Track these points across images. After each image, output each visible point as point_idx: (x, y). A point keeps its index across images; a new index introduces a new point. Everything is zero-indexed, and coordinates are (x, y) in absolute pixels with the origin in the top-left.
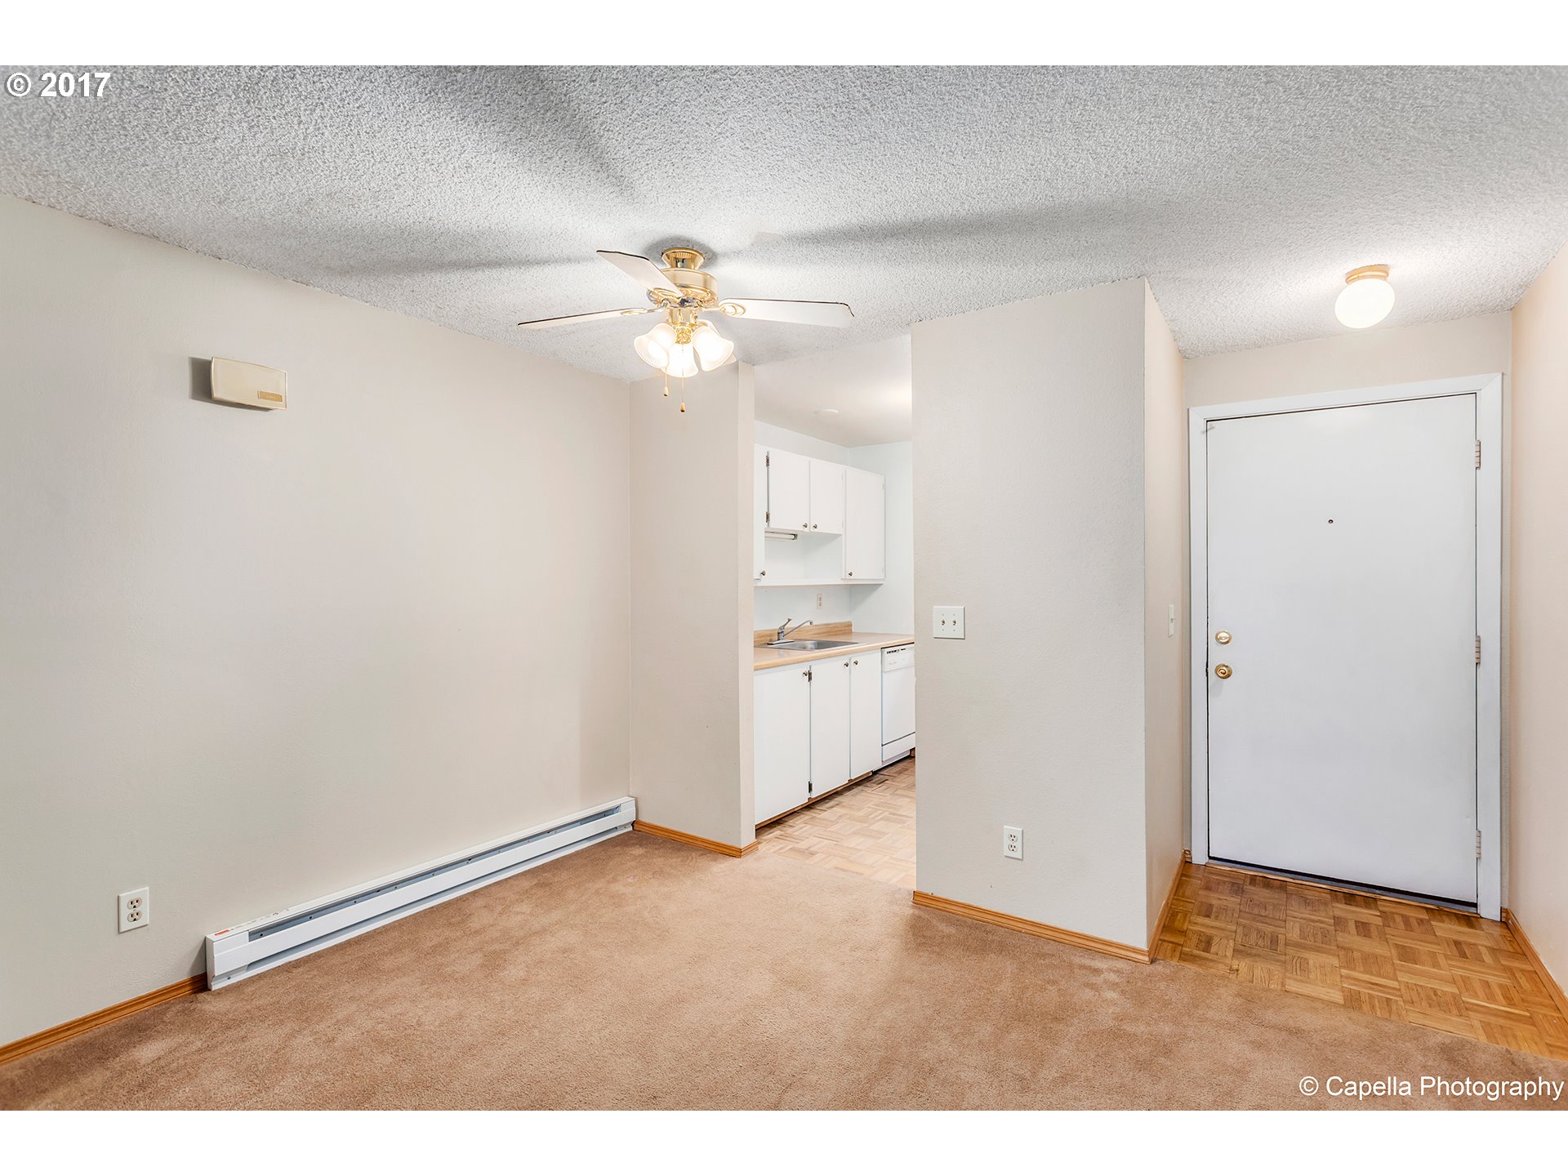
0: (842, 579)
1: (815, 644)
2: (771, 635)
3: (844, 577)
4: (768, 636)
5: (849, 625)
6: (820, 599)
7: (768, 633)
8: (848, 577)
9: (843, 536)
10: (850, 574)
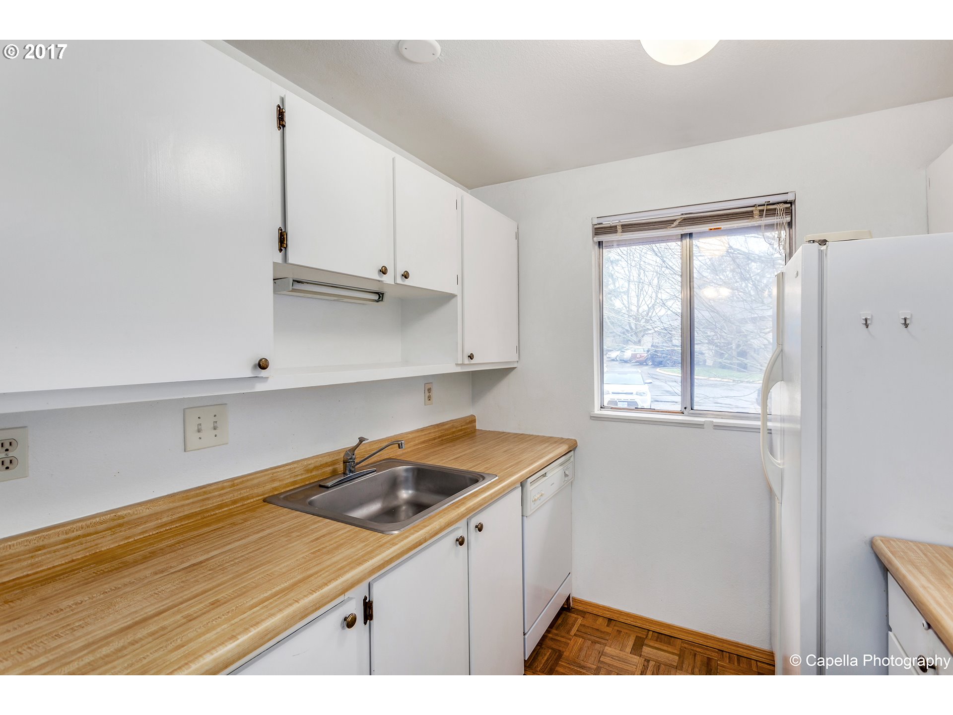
0: (457, 365)
1: (413, 470)
2: (334, 463)
3: (460, 362)
4: (327, 465)
5: (472, 420)
6: (429, 390)
7: (329, 459)
8: (467, 361)
9: (459, 298)
10: (471, 357)
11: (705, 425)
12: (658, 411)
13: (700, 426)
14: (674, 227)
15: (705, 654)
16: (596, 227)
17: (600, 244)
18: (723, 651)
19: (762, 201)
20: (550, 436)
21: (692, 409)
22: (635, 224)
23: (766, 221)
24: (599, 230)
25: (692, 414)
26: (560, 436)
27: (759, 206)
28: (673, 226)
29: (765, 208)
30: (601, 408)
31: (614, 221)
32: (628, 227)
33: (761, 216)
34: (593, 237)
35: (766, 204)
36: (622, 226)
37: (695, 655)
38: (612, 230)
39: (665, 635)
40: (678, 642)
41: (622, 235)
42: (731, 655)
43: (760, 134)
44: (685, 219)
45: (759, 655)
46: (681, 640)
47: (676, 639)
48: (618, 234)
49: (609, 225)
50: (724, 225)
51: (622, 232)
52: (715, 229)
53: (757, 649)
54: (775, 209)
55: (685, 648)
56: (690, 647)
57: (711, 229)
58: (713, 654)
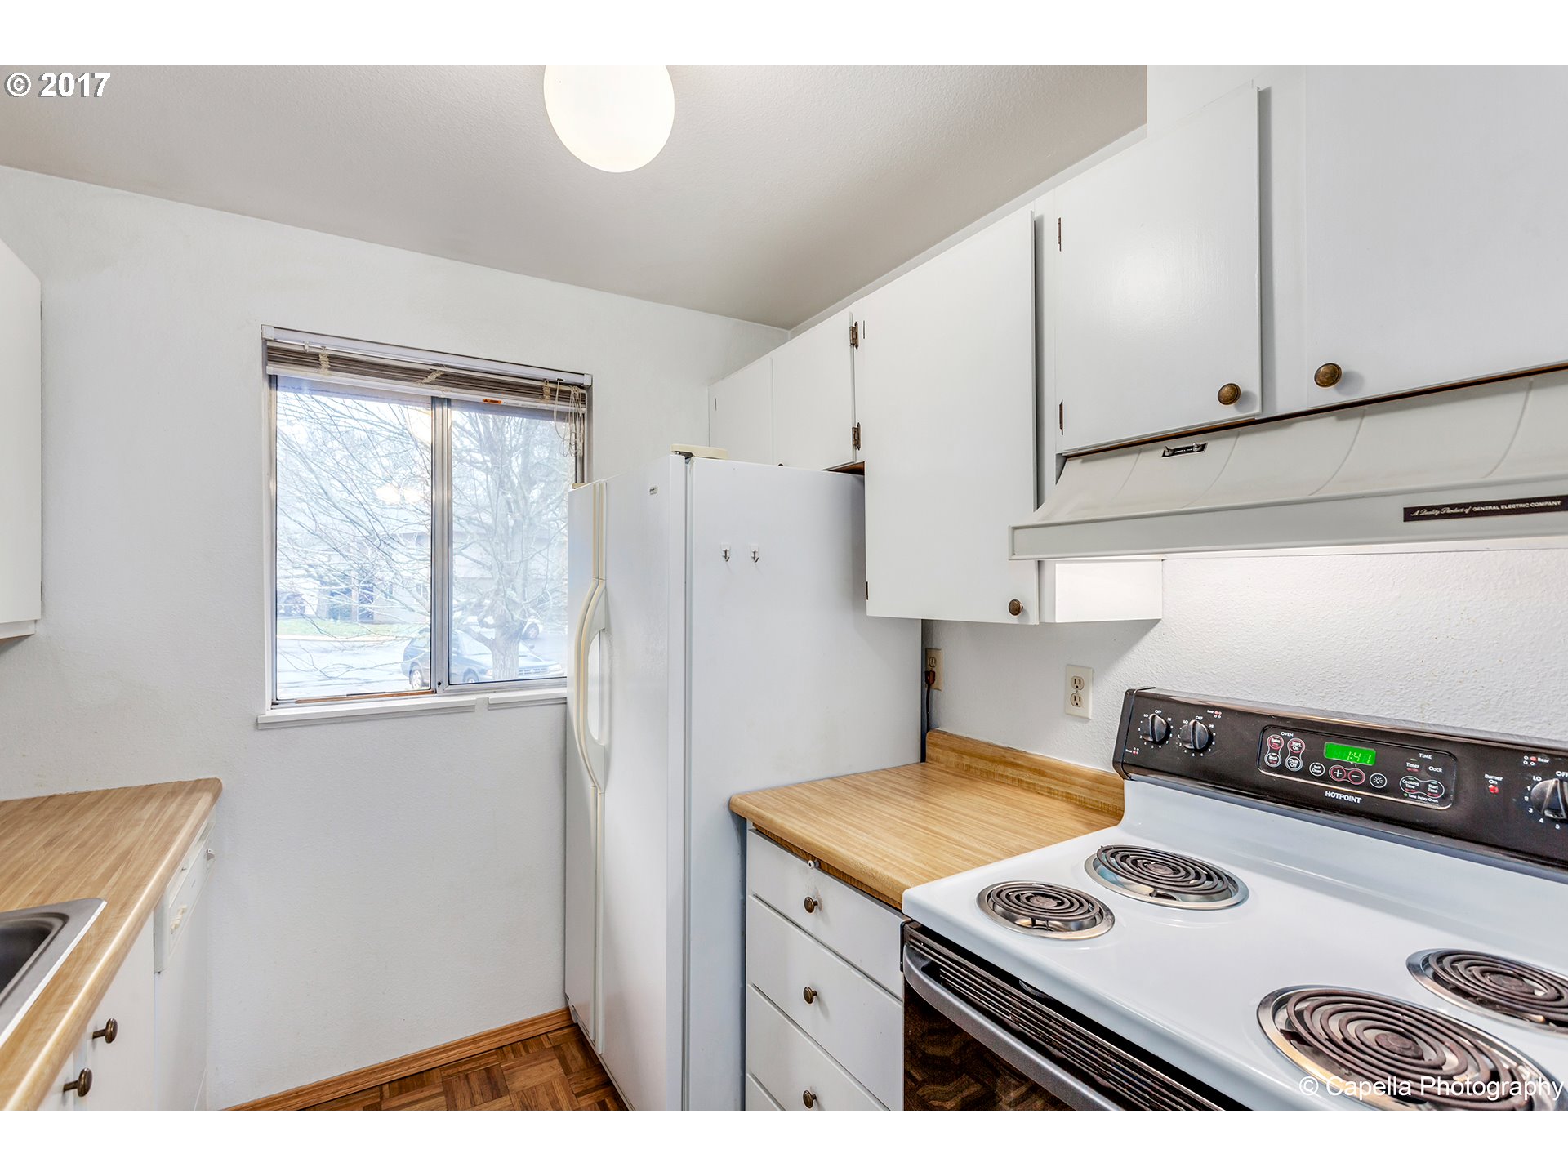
11: (476, 707)
12: (392, 696)
13: (468, 708)
14: (428, 383)
15: (480, 1066)
16: (269, 344)
17: (273, 380)
18: (501, 1047)
19: (554, 376)
20: (144, 784)
21: (450, 684)
22: (357, 361)
23: (559, 406)
24: (275, 354)
25: (450, 691)
26: (174, 779)
27: (550, 382)
28: (428, 380)
29: (558, 387)
30: (273, 704)
31: (313, 343)
32: (340, 363)
33: (553, 397)
34: (265, 366)
35: (559, 382)
36: (331, 357)
37: (467, 1077)
38: (308, 359)
39: (411, 1076)
40: (435, 1073)
41: (330, 375)
42: (513, 1045)
43: (553, 280)
44: (446, 375)
45: (549, 1023)
46: (438, 1070)
47: (431, 1072)
48: (321, 370)
49: (302, 349)
50: (506, 399)
51: (330, 369)
52: (492, 401)
53: (546, 1016)
54: (569, 392)
55: (450, 1076)
56: (455, 1071)
57: (486, 401)
58: (491, 1059)
